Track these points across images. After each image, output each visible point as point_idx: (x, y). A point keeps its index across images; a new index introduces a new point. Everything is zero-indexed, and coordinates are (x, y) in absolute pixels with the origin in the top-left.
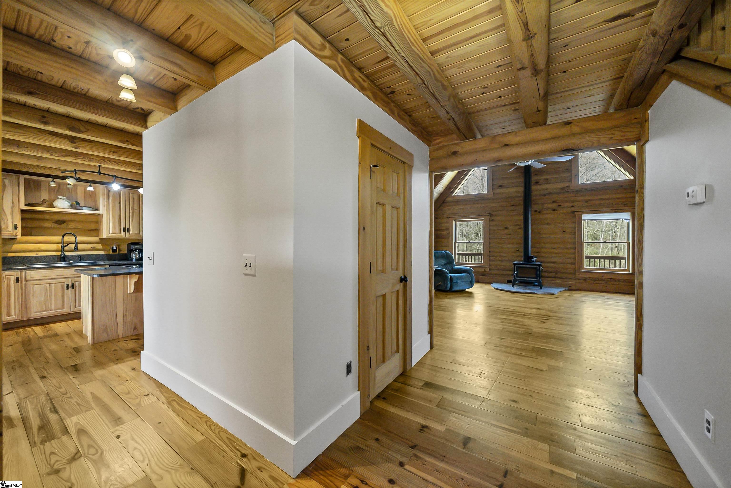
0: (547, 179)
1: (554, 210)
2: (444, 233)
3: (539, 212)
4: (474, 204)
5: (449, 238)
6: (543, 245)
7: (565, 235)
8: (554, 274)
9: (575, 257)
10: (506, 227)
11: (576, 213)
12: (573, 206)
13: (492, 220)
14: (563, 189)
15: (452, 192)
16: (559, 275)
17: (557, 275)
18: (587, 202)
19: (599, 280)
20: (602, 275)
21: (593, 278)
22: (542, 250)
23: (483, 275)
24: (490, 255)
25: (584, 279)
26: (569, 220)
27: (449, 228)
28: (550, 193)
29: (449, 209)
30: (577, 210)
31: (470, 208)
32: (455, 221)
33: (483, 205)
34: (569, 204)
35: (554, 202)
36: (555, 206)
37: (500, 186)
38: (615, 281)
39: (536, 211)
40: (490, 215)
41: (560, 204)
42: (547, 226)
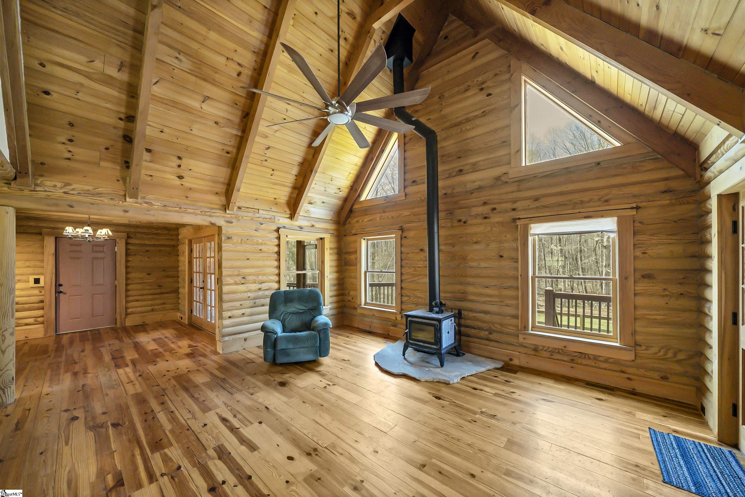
0: (474, 164)
1: (486, 218)
2: (353, 257)
3: (465, 222)
4: (384, 212)
5: (357, 265)
6: (471, 280)
7: (504, 263)
8: (487, 333)
9: (518, 304)
10: (421, 248)
11: (519, 223)
12: (514, 210)
13: (405, 237)
14: (498, 179)
15: (359, 196)
16: (493, 336)
17: (490, 336)
18: (536, 199)
19: (559, 353)
20: (565, 344)
21: (549, 348)
22: (470, 289)
23: (395, 326)
24: (403, 294)
25: (533, 347)
26: (509, 236)
27: (357, 250)
28: (480, 188)
29: (358, 221)
30: (521, 217)
31: (380, 219)
32: (365, 239)
33: (394, 214)
34: (509, 206)
35: (485, 203)
36: (485, 210)
37: (414, 182)
38: (589, 358)
39: (460, 221)
40: (402, 229)
41: (494, 206)
42: (476, 247)
